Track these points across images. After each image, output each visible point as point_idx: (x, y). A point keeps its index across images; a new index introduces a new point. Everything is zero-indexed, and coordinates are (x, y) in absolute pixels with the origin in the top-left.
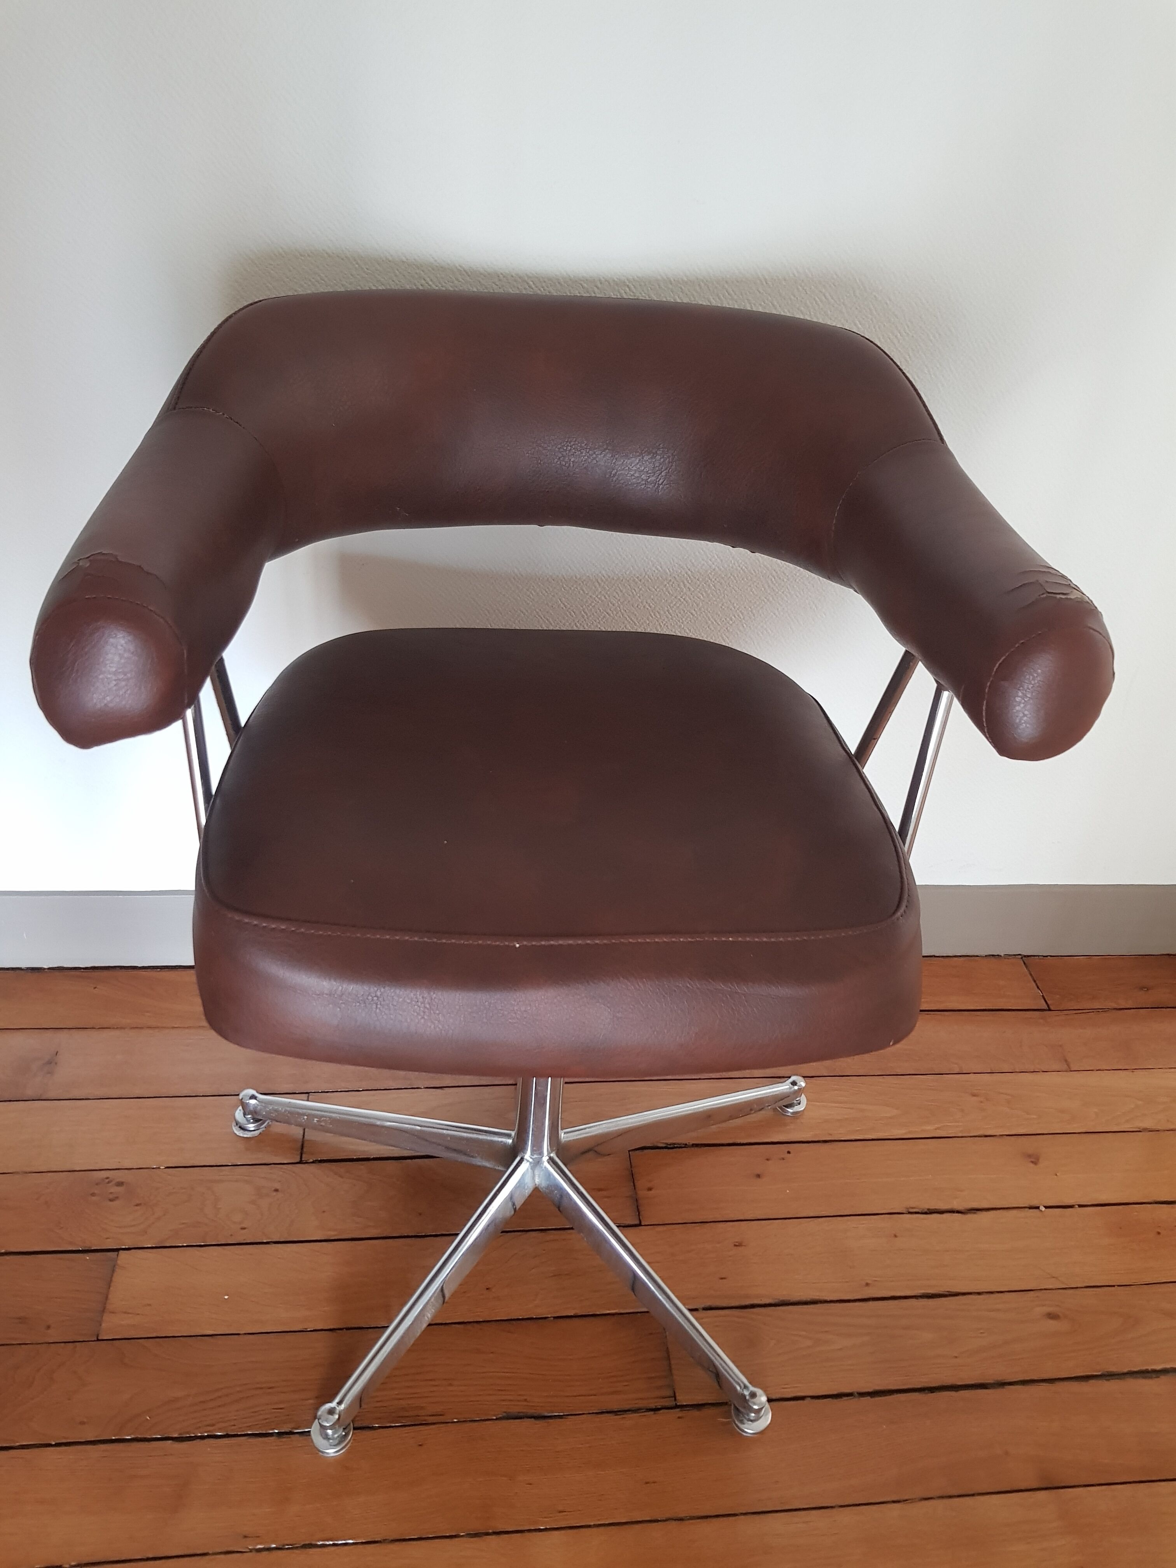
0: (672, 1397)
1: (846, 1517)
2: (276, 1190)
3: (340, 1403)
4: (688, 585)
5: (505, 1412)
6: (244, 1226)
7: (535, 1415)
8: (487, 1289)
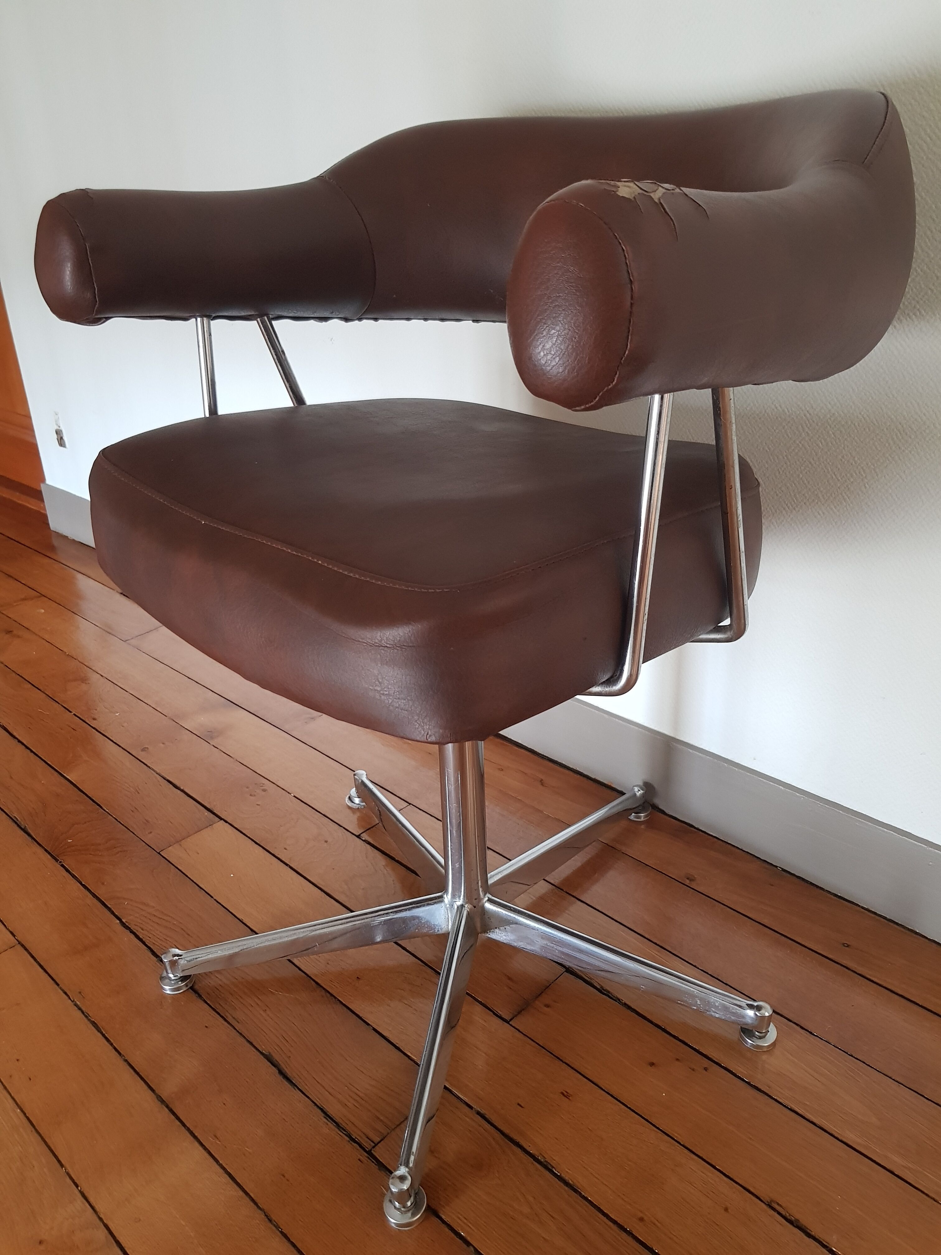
0: (374, 1143)
2: (326, 842)
5: (270, 1053)
6: (287, 847)
7: (283, 1070)
8: (358, 979)
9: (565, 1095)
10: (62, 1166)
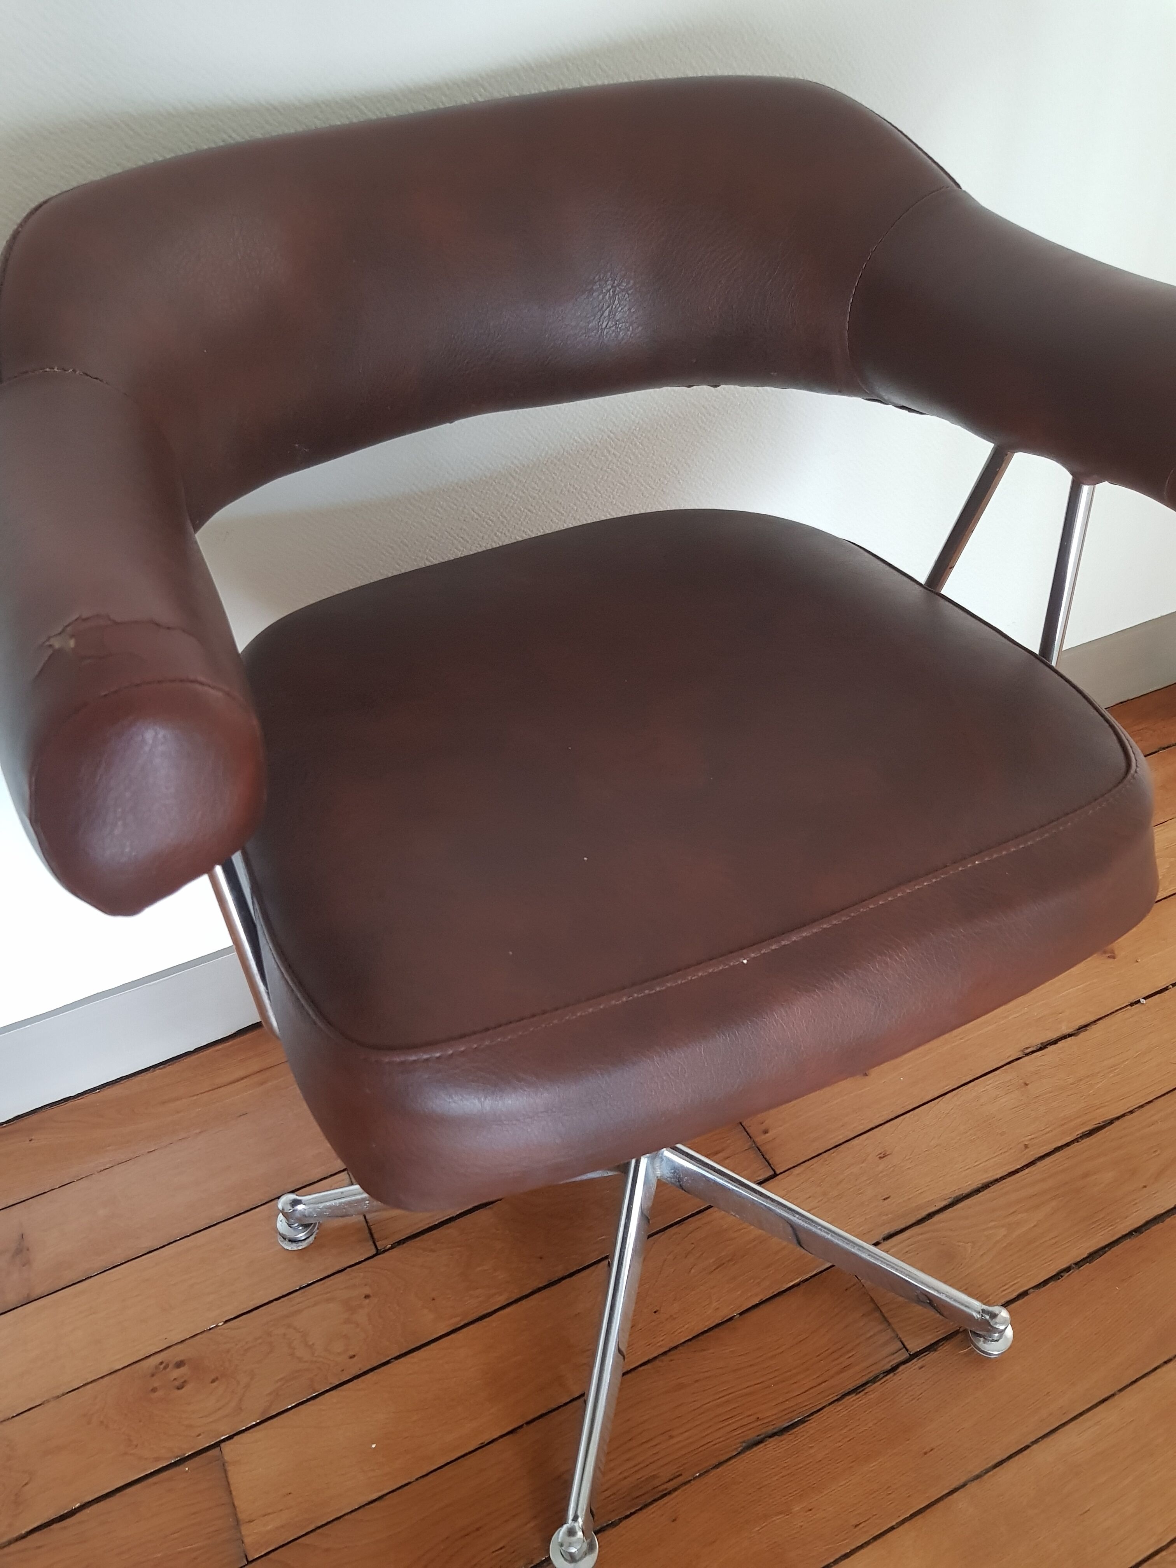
0: (902, 1349)
1: (1130, 1400)
2: (367, 1297)
3: (575, 1519)
4: (613, 451)
5: (744, 1442)
6: (352, 1353)
7: (775, 1430)
8: (655, 1312)
9: (883, 1156)
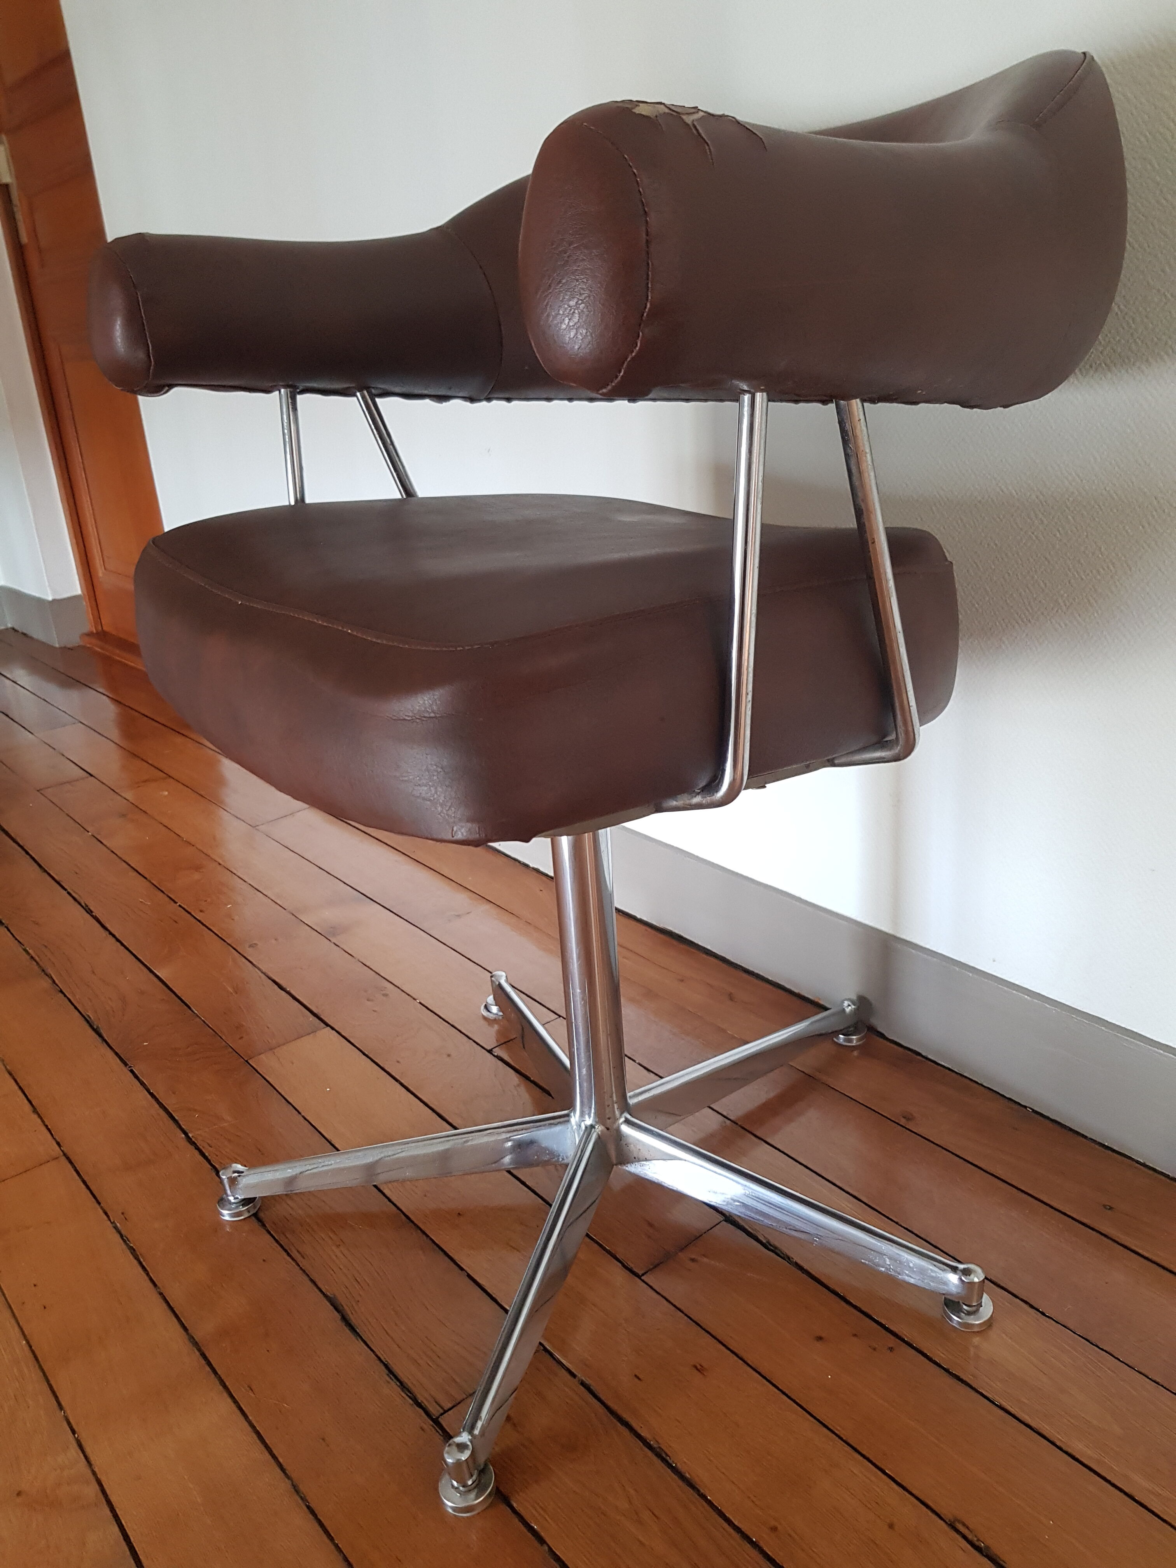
0: (442, 1408)
2: (449, 1056)
5: (335, 1295)
6: (401, 1060)
9: (699, 1369)
10: (61, 1407)
